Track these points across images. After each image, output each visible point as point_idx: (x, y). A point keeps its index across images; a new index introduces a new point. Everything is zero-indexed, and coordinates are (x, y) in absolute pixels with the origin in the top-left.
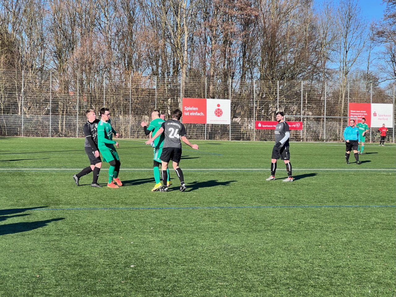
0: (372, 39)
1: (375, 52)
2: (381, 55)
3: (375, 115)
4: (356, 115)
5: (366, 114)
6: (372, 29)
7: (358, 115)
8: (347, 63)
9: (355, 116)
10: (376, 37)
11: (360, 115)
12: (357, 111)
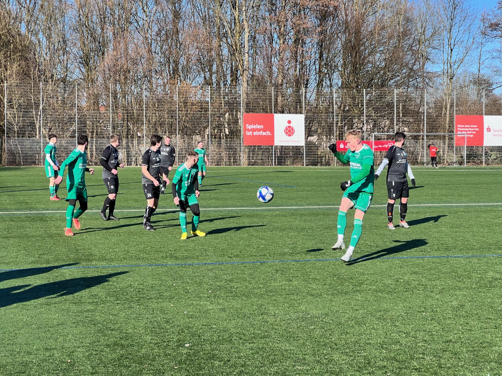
0: (484, 33)
1: (488, 50)
2: (495, 54)
3: (489, 130)
4: (465, 131)
5: (477, 129)
6: (483, 20)
7: (467, 131)
8: (452, 65)
9: (463, 132)
10: (489, 31)
11: (469, 131)
12: (466, 126)
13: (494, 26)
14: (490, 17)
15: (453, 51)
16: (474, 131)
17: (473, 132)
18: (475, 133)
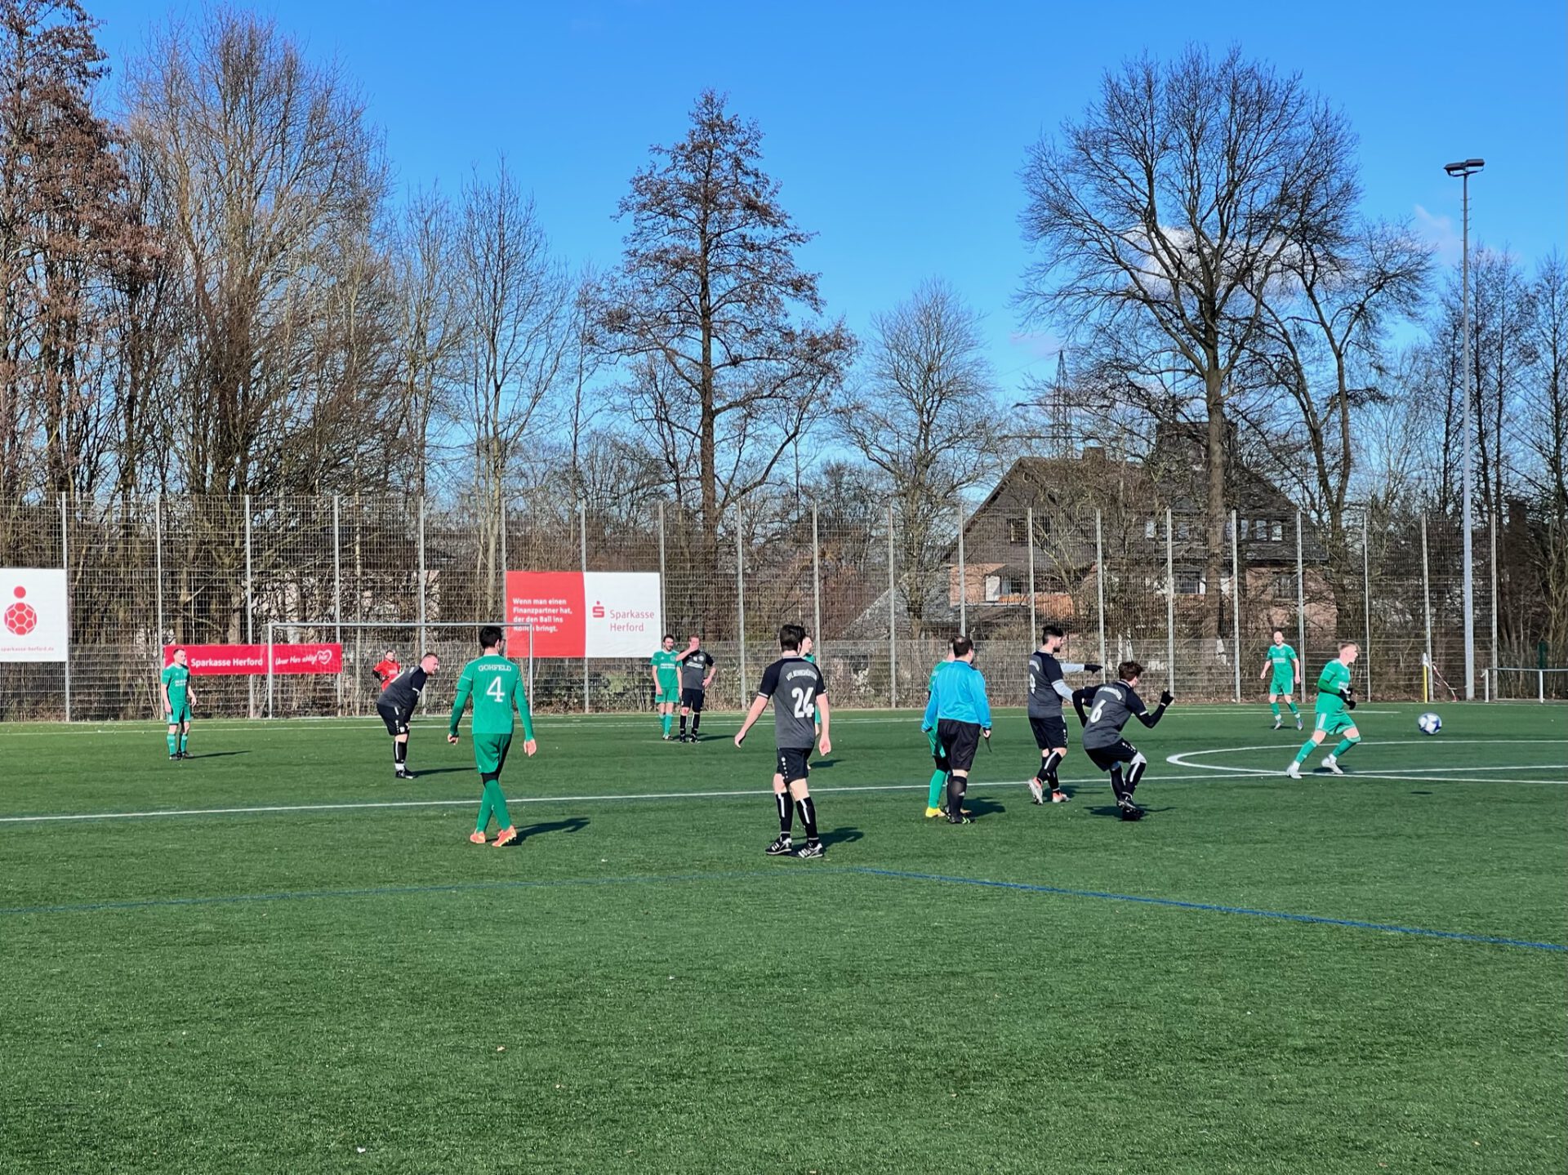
0: (589, 341)
2: (618, 400)
3: (599, 612)
4: (533, 616)
5: (567, 611)
7: (538, 615)
9: (529, 619)
10: (601, 332)
11: (545, 615)
12: (536, 602)
13: (617, 321)
14: (605, 296)
15: (502, 388)
16: (558, 615)
17: (557, 620)
18: (561, 620)
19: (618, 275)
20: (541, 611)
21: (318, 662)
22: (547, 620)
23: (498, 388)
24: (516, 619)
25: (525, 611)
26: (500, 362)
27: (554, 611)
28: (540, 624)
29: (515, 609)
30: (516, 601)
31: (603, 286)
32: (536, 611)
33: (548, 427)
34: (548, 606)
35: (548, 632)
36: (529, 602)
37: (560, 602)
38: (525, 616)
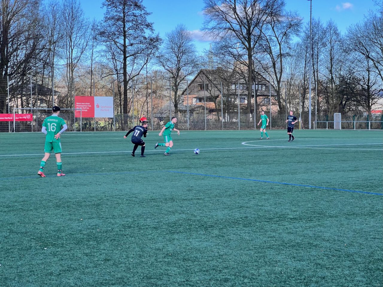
0: (95, 38)
1: (98, 50)
2: (103, 54)
3: (98, 106)
5: (90, 106)
6: (93, 29)
8: (73, 60)
10: (98, 37)
12: (82, 104)
13: (102, 34)
14: (99, 28)
15: (73, 50)
16: (88, 107)
17: (87, 108)
18: (88, 108)
19: (102, 22)
20: (83, 106)
21: (27, 118)
22: (85, 108)
23: (72, 50)
24: (77, 108)
25: (79, 106)
26: (73, 43)
27: (87, 106)
28: (83, 109)
29: (77, 105)
30: (77, 103)
31: (99, 25)
32: (82, 106)
33: (85, 60)
34: (85, 105)
35: (85, 111)
36: (80, 104)
37: (88, 104)
38: (79, 107)
